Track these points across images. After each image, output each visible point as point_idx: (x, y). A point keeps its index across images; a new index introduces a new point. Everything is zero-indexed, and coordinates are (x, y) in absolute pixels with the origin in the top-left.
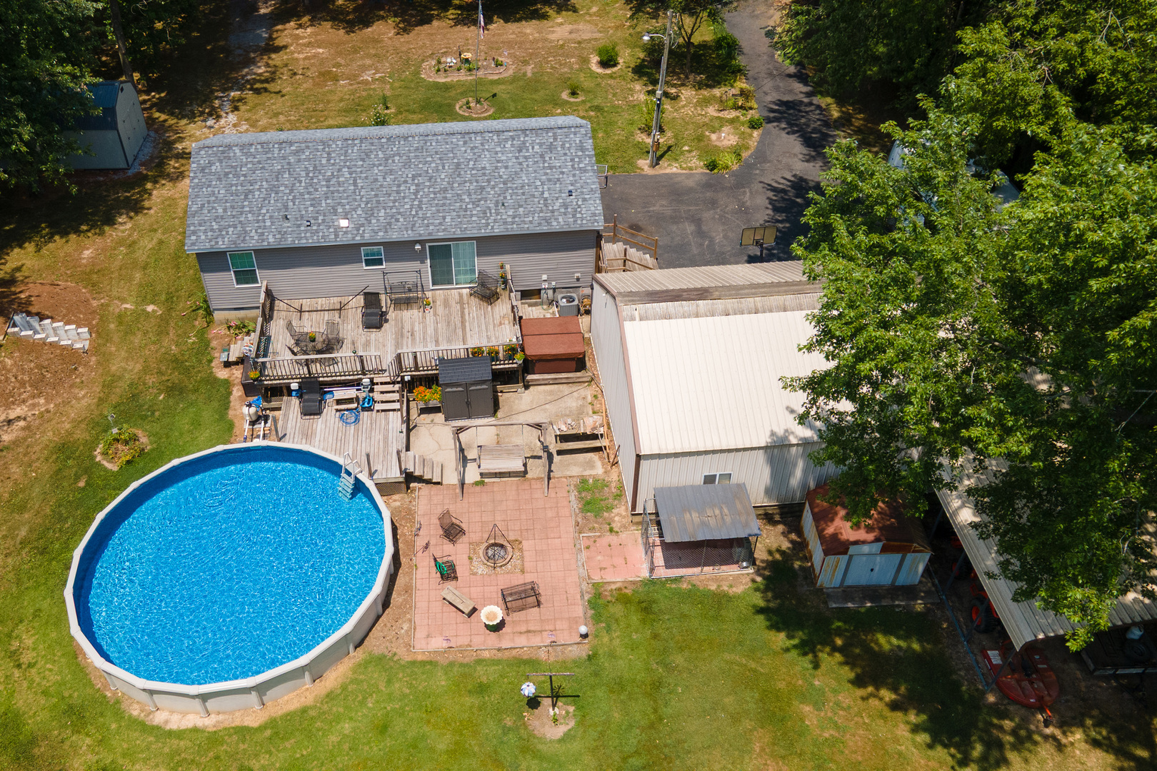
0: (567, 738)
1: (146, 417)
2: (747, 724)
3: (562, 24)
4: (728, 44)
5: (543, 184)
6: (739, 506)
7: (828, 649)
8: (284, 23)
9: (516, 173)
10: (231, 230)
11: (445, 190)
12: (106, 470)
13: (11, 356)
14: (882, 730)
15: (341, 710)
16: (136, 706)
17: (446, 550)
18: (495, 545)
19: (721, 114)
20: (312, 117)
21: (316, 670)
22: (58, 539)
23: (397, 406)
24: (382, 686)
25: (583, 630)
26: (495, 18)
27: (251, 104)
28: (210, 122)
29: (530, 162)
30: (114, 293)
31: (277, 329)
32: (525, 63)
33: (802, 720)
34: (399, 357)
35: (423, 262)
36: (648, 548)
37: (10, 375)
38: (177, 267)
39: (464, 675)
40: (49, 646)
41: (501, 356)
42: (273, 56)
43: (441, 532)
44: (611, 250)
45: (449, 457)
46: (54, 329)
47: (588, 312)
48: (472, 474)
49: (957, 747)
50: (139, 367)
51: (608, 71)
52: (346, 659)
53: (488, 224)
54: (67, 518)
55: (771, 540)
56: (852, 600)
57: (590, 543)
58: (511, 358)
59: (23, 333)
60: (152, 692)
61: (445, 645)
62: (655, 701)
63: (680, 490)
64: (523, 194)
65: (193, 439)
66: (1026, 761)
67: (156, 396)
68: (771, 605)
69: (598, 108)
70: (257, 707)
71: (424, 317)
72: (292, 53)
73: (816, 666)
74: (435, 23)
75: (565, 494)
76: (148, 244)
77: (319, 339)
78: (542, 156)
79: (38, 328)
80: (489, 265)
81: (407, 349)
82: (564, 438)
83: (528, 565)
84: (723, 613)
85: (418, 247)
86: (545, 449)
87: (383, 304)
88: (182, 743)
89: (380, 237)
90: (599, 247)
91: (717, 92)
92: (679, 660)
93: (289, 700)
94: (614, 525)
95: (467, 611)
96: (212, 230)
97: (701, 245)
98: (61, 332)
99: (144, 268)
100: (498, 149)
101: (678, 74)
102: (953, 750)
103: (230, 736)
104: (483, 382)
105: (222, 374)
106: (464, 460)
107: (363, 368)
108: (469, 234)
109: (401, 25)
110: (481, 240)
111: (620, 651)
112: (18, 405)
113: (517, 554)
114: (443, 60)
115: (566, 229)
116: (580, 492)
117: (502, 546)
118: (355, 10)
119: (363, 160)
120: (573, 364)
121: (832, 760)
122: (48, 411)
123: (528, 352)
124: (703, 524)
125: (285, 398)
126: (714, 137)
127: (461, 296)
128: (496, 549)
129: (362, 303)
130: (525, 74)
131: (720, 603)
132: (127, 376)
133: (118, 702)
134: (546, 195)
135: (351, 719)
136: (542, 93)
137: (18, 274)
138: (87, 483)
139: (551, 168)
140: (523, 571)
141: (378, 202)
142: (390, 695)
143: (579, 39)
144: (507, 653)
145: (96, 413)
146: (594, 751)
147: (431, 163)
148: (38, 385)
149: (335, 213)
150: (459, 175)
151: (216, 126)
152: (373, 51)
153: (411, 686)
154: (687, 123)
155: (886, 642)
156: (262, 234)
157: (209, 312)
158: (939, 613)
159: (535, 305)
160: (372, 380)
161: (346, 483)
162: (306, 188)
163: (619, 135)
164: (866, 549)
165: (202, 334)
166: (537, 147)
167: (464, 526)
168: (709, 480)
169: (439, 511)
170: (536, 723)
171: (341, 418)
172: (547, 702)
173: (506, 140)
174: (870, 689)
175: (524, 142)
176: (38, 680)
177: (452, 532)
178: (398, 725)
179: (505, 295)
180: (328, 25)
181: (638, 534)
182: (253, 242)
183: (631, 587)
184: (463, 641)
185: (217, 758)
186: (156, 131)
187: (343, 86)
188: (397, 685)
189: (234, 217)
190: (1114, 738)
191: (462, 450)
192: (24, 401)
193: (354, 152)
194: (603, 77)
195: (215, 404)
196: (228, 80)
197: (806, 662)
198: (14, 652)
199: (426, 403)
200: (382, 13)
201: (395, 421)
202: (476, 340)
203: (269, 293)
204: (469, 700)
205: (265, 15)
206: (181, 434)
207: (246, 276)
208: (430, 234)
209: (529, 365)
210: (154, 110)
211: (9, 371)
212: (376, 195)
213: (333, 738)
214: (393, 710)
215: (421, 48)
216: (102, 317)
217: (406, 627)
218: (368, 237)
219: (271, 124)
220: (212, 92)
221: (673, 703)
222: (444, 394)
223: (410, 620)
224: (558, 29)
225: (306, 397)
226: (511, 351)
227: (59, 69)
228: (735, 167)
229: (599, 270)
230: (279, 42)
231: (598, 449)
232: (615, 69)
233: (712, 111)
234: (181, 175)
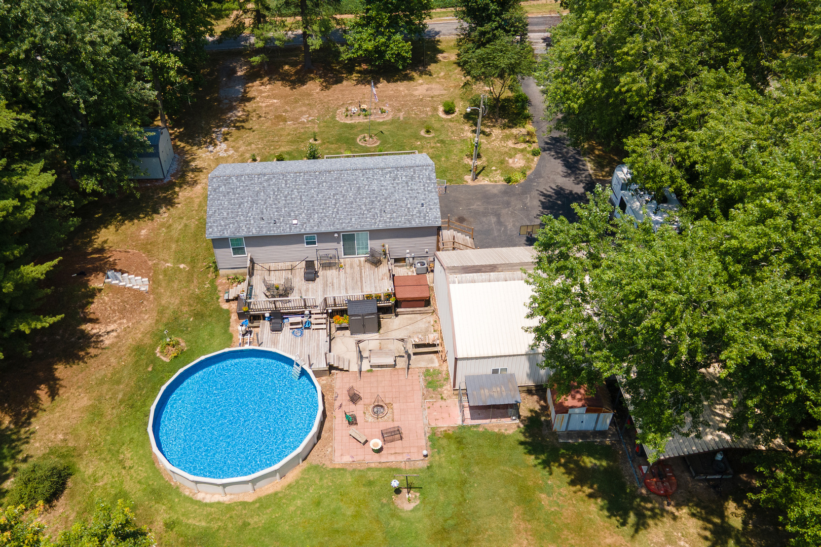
0: (415, 510)
1: (184, 331)
2: (511, 503)
3: (422, 84)
4: (522, 100)
5: (407, 199)
6: (511, 386)
7: (557, 464)
8: (252, 82)
9: (392, 193)
10: (231, 225)
11: (352, 203)
12: (162, 361)
13: (107, 295)
14: (582, 507)
15: (296, 493)
16: (187, 490)
17: (351, 408)
18: (378, 406)
19: (516, 146)
20: (271, 145)
21: (282, 472)
22: (139, 400)
23: (324, 326)
24: (317, 481)
25: (425, 452)
26: (381, 79)
27: (234, 137)
28: (211, 148)
29: (400, 186)
30: (161, 257)
31: (257, 280)
32: (400, 111)
33: (540, 502)
34: (325, 299)
35: (338, 243)
36: (462, 407)
37: (107, 307)
38: (196, 241)
39: (361, 476)
40: (140, 458)
41: (382, 298)
42: (247, 104)
43: (349, 398)
44: (447, 234)
45: (354, 356)
46: (129, 279)
47: (432, 271)
48: (366, 366)
49: (620, 516)
50: (177, 301)
51: (449, 117)
52: (298, 467)
53: (376, 223)
54: (143, 388)
55: (529, 405)
56: (571, 438)
57: (430, 405)
58: (388, 300)
59: (113, 282)
60: (197, 482)
61: (351, 460)
62: (462, 491)
63: (479, 377)
64: (396, 205)
65: (210, 344)
66: (656, 524)
67: (188, 319)
68: (528, 440)
69: (442, 142)
70: (251, 491)
71: (339, 275)
72: (258, 102)
73: (551, 474)
74: (345, 83)
75: (417, 378)
76: (178, 226)
77: (281, 288)
78: (407, 183)
79: (121, 278)
80: (376, 245)
81: (330, 295)
82: (417, 346)
83: (396, 417)
84: (501, 444)
85: (336, 235)
86: (406, 352)
87: (316, 267)
88: (213, 510)
89: (315, 230)
90: (438, 235)
91: (515, 131)
92: (476, 469)
93: (268, 488)
94: (443, 395)
95: (362, 442)
96: (221, 226)
97: (500, 230)
98: (133, 281)
99: (177, 242)
100: (382, 179)
101: (491, 119)
102: (618, 518)
103: (238, 506)
104: (373, 314)
105: (225, 306)
106: (361, 358)
107: (305, 305)
108: (365, 228)
109: (324, 84)
110: (371, 231)
111: (444, 464)
112: (113, 324)
113: (390, 411)
114: (349, 108)
115: (420, 225)
116: (425, 377)
117: (382, 406)
118: (296, 73)
119: (305, 185)
120: (423, 303)
121: (554, 522)
122: (128, 327)
123: (397, 296)
124: (491, 396)
125: (261, 321)
126: (511, 161)
127: (360, 262)
128: (379, 408)
129: (304, 266)
130: (399, 118)
131: (499, 439)
132: (171, 307)
133: (178, 488)
134: (409, 206)
135: (301, 498)
136: (409, 131)
137: (105, 245)
138: (153, 369)
139: (412, 190)
140: (393, 420)
141: (314, 210)
142: (321, 486)
143: (432, 95)
144: (384, 465)
145: (155, 328)
146: (429, 516)
147: (343, 186)
148: (123, 312)
149: (290, 216)
150: (360, 194)
151: (215, 151)
152: (307, 102)
153: (332, 481)
154: (495, 152)
155: (589, 461)
156: (249, 228)
157: (216, 269)
158: (618, 446)
159: (403, 266)
160: (310, 312)
161: (296, 370)
162: (273, 201)
163: (454, 159)
164: (577, 410)
165: (212, 282)
166: (404, 178)
167: (361, 395)
168: (495, 371)
169: (347, 386)
170: (399, 502)
171: (293, 333)
172: (405, 491)
173: (386, 173)
174: (579, 487)
175: (397, 175)
176: (135, 475)
177: (354, 398)
178: (326, 502)
179: (384, 261)
180: (279, 83)
181: (457, 400)
182: (243, 233)
183: (452, 430)
184: (360, 458)
185: (231, 517)
186: (179, 154)
187: (289, 125)
188: (325, 481)
189: (233, 218)
190: (703, 512)
191: (360, 352)
192: (115, 321)
193: (300, 181)
194: (446, 120)
195: (222, 324)
196: (220, 120)
197: (545, 472)
198: (121, 461)
199: (340, 325)
200: (312, 75)
201: (323, 335)
202: (370, 290)
203: (252, 261)
204: (363, 489)
205: (241, 76)
206: (204, 341)
207: (238, 250)
208: (343, 228)
209: (398, 304)
210: (177, 140)
211: (107, 304)
212: (313, 206)
213: (292, 508)
214: (323, 494)
215: (336, 100)
216: (155, 271)
217: (329, 450)
218: (308, 230)
219: (247, 150)
220: (211, 128)
221: (472, 492)
222: (350, 320)
223: (332, 446)
224: (419, 88)
225: (273, 321)
226: (388, 296)
227: (133, 129)
228: (522, 181)
229: (438, 249)
230: (249, 95)
231: (436, 352)
232: (453, 115)
233: (510, 144)
234: (195, 183)
